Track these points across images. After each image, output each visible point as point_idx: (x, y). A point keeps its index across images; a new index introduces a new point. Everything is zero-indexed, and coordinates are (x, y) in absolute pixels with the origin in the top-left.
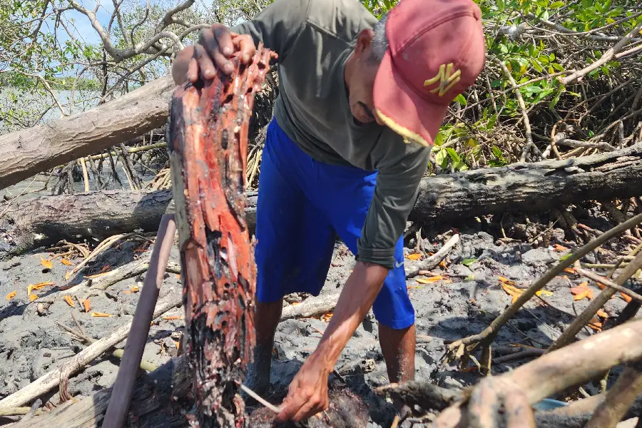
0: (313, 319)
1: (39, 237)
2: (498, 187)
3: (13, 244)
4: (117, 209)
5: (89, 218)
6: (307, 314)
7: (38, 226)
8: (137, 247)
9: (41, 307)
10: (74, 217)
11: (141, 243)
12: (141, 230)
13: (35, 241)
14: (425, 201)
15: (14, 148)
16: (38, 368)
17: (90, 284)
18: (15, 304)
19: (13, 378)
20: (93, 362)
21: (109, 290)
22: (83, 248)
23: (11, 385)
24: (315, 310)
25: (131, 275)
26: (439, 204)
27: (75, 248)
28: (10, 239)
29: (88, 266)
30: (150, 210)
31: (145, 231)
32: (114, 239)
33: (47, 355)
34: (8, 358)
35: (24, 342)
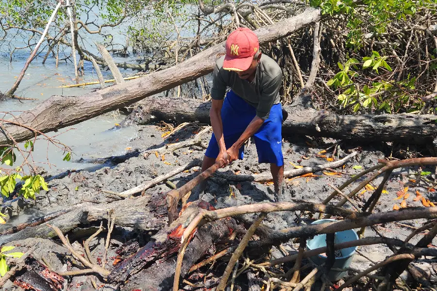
0: (259, 184)
1: (153, 117)
2: (391, 127)
3: (141, 119)
4: (188, 110)
5: (175, 112)
6: (257, 180)
7: (153, 112)
8: (194, 130)
9: (145, 155)
10: (168, 110)
11: (197, 129)
12: (198, 122)
13: (151, 119)
14: (345, 129)
15: (137, 87)
16: (139, 182)
17: (167, 148)
18: (137, 150)
19: (130, 184)
20: (159, 184)
21: (175, 151)
22: (171, 126)
23: (129, 187)
24: (261, 179)
25: (185, 146)
26: (353, 132)
27: (168, 126)
28: (140, 116)
29: (171, 137)
30: (203, 112)
31: (200, 122)
32: (185, 124)
33: (143, 177)
34: (129, 175)
35: (136, 170)
